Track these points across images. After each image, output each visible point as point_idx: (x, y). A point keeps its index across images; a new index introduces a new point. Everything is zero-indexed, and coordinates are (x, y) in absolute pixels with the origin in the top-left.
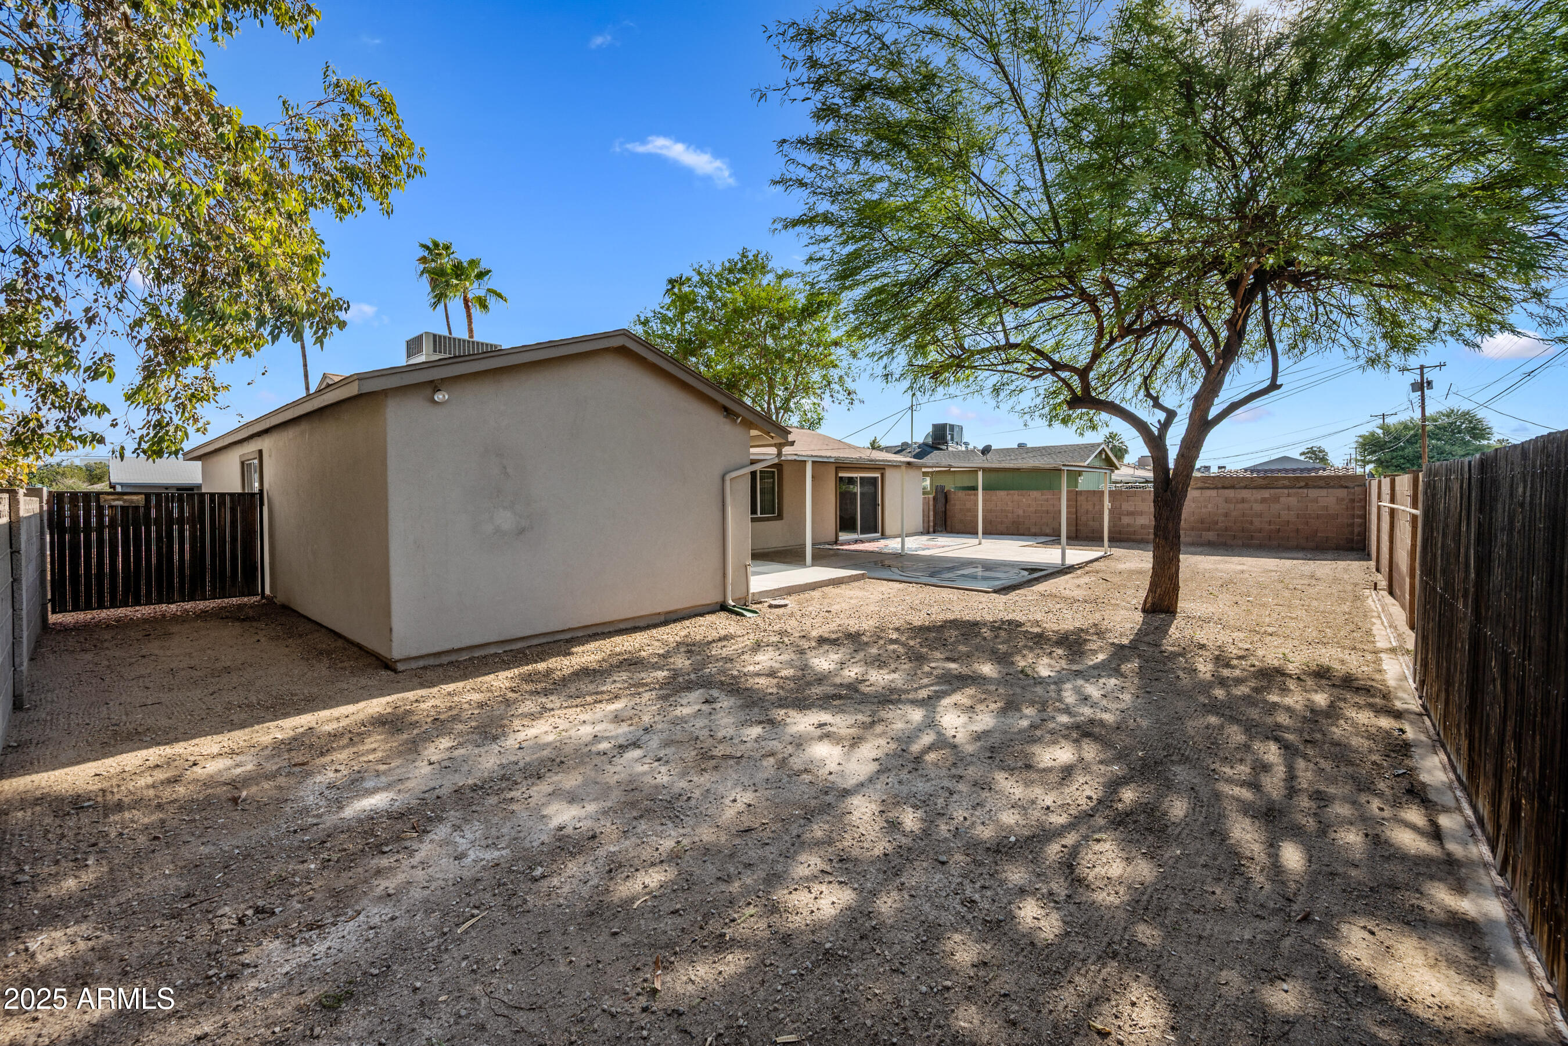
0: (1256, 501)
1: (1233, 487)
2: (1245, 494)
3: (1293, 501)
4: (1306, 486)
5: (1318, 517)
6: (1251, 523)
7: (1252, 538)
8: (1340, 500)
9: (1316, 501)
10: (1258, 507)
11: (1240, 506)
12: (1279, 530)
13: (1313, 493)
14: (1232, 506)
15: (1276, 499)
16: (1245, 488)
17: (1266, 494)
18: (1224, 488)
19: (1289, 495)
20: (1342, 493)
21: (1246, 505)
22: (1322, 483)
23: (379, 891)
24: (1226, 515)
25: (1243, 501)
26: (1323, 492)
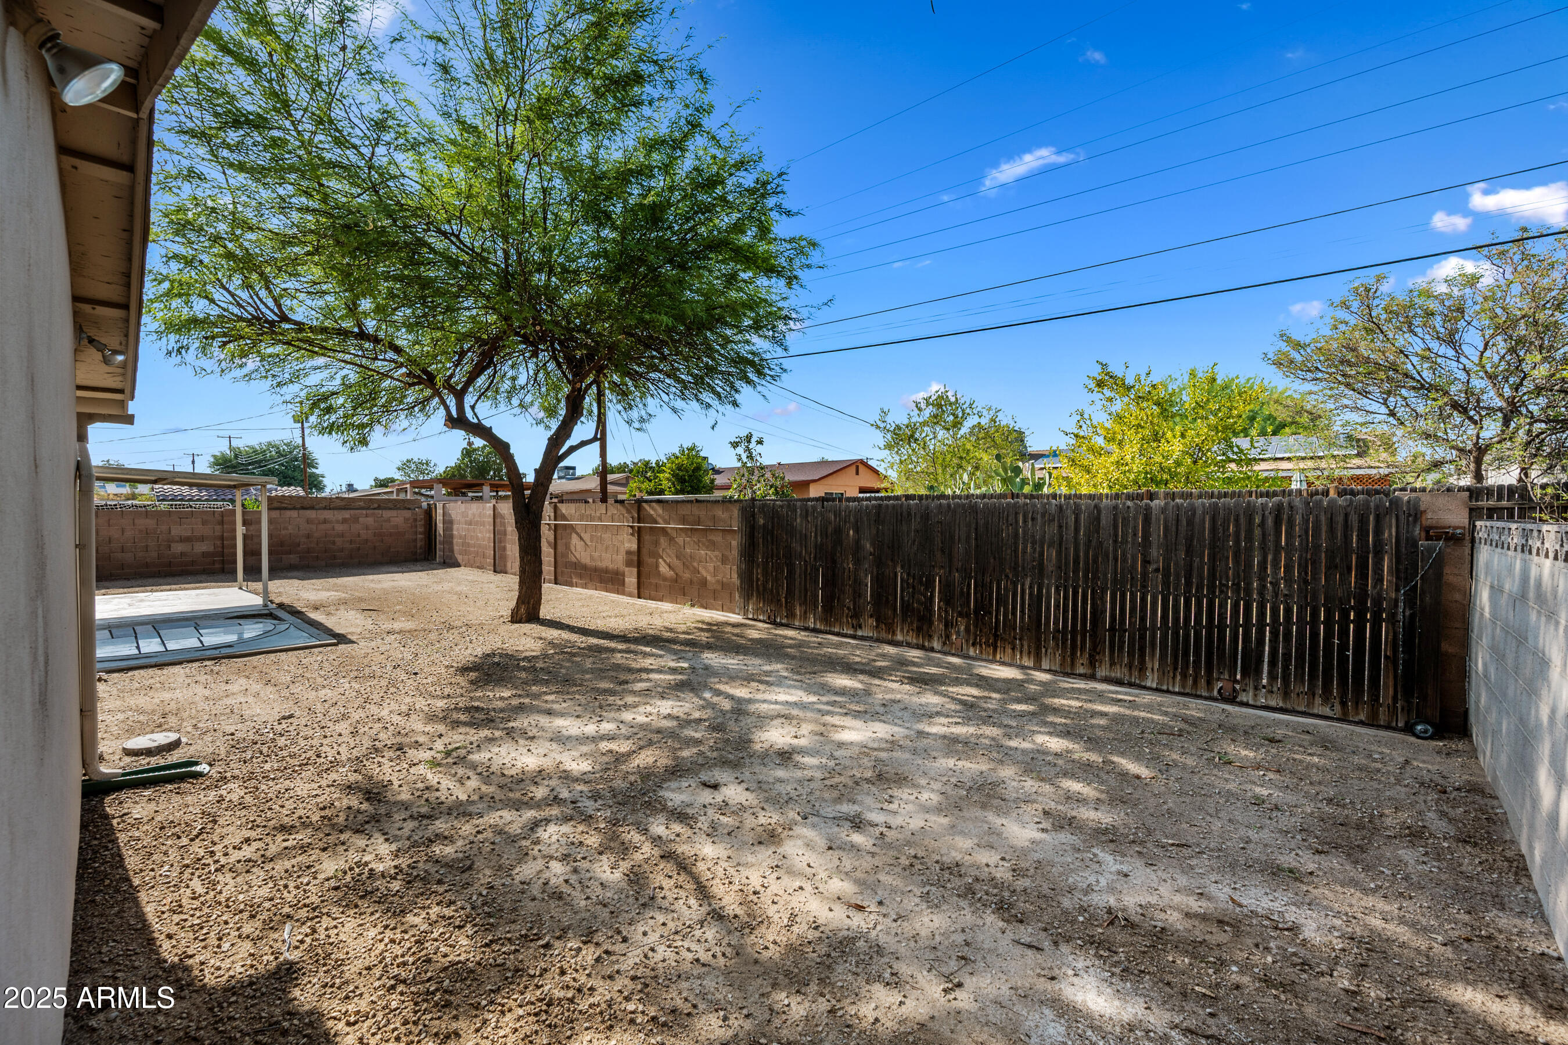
0: (338, 522)
1: (312, 508)
2: (328, 514)
3: (370, 520)
4: (379, 508)
5: (391, 534)
6: (334, 543)
7: (335, 557)
8: (406, 520)
9: (388, 520)
10: (339, 528)
11: (323, 526)
12: (359, 549)
13: (387, 514)
14: (314, 527)
15: (356, 520)
16: (325, 508)
17: (346, 514)
18: (303, 508)
19: (367, 516)
20: (407, 514)
21: (328, 526)
22: (390, 505)
23: (1204, 903)
24: (308, 536)
25: (325, 521)
26: (394, 513)
